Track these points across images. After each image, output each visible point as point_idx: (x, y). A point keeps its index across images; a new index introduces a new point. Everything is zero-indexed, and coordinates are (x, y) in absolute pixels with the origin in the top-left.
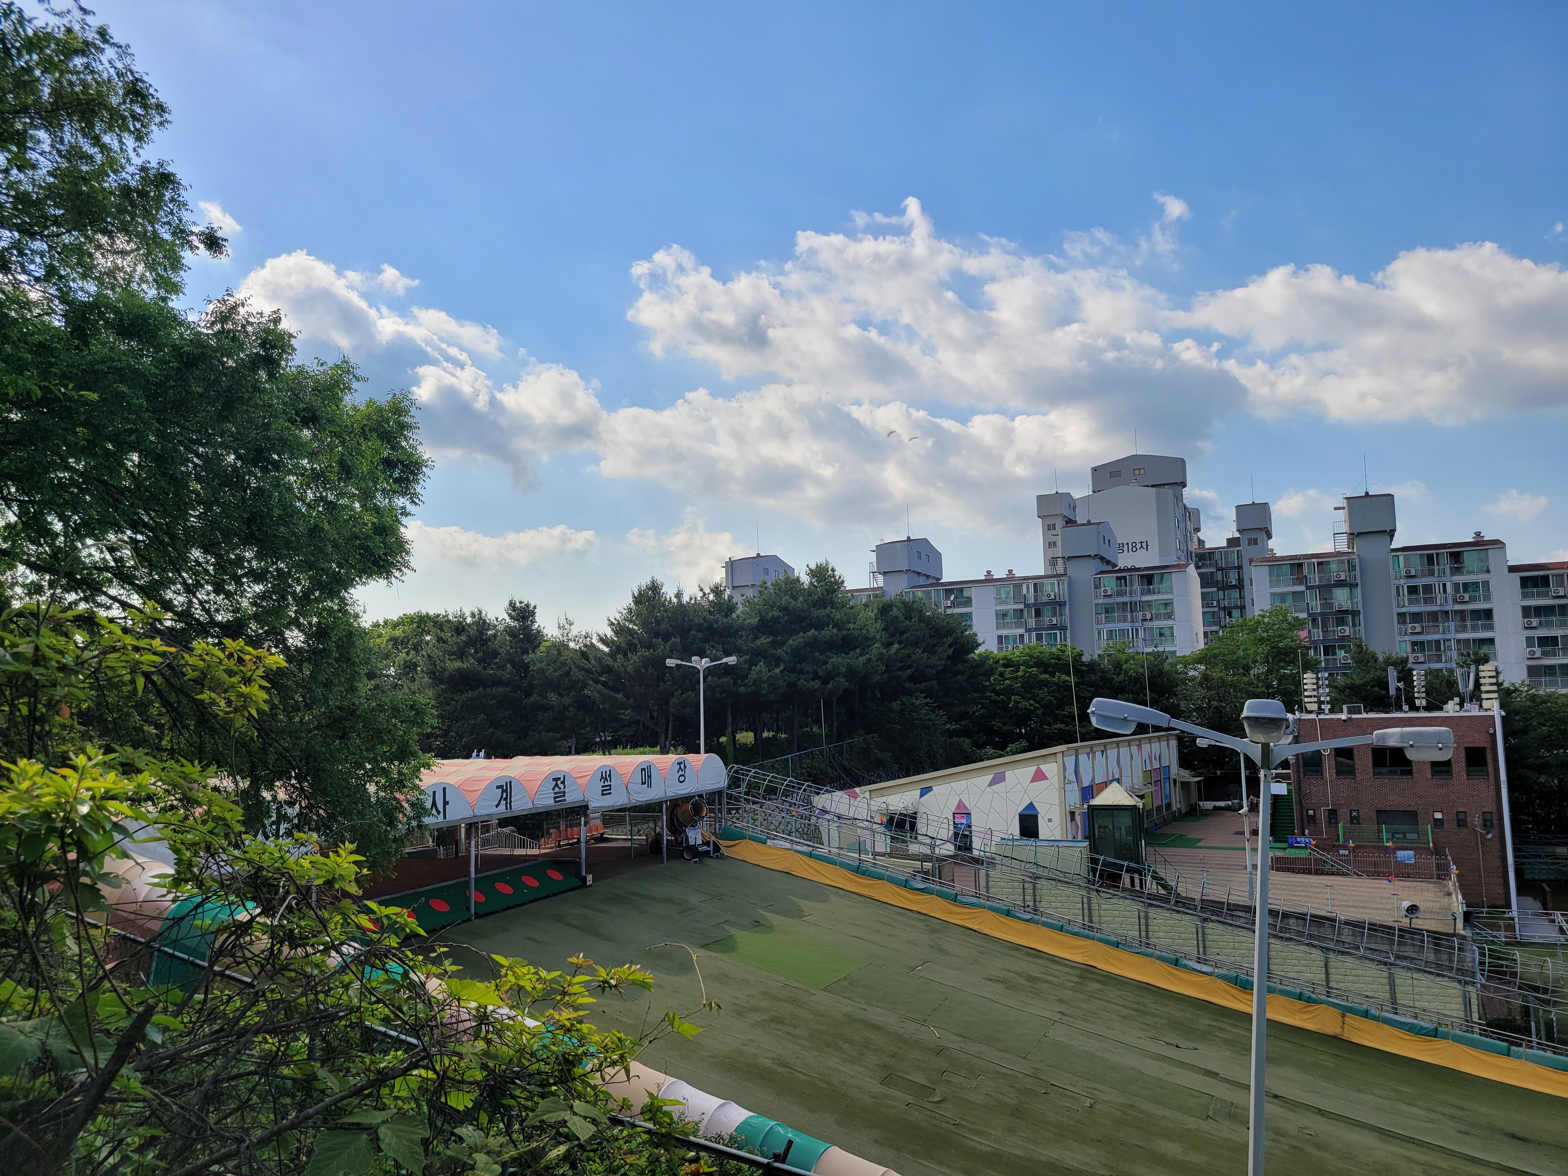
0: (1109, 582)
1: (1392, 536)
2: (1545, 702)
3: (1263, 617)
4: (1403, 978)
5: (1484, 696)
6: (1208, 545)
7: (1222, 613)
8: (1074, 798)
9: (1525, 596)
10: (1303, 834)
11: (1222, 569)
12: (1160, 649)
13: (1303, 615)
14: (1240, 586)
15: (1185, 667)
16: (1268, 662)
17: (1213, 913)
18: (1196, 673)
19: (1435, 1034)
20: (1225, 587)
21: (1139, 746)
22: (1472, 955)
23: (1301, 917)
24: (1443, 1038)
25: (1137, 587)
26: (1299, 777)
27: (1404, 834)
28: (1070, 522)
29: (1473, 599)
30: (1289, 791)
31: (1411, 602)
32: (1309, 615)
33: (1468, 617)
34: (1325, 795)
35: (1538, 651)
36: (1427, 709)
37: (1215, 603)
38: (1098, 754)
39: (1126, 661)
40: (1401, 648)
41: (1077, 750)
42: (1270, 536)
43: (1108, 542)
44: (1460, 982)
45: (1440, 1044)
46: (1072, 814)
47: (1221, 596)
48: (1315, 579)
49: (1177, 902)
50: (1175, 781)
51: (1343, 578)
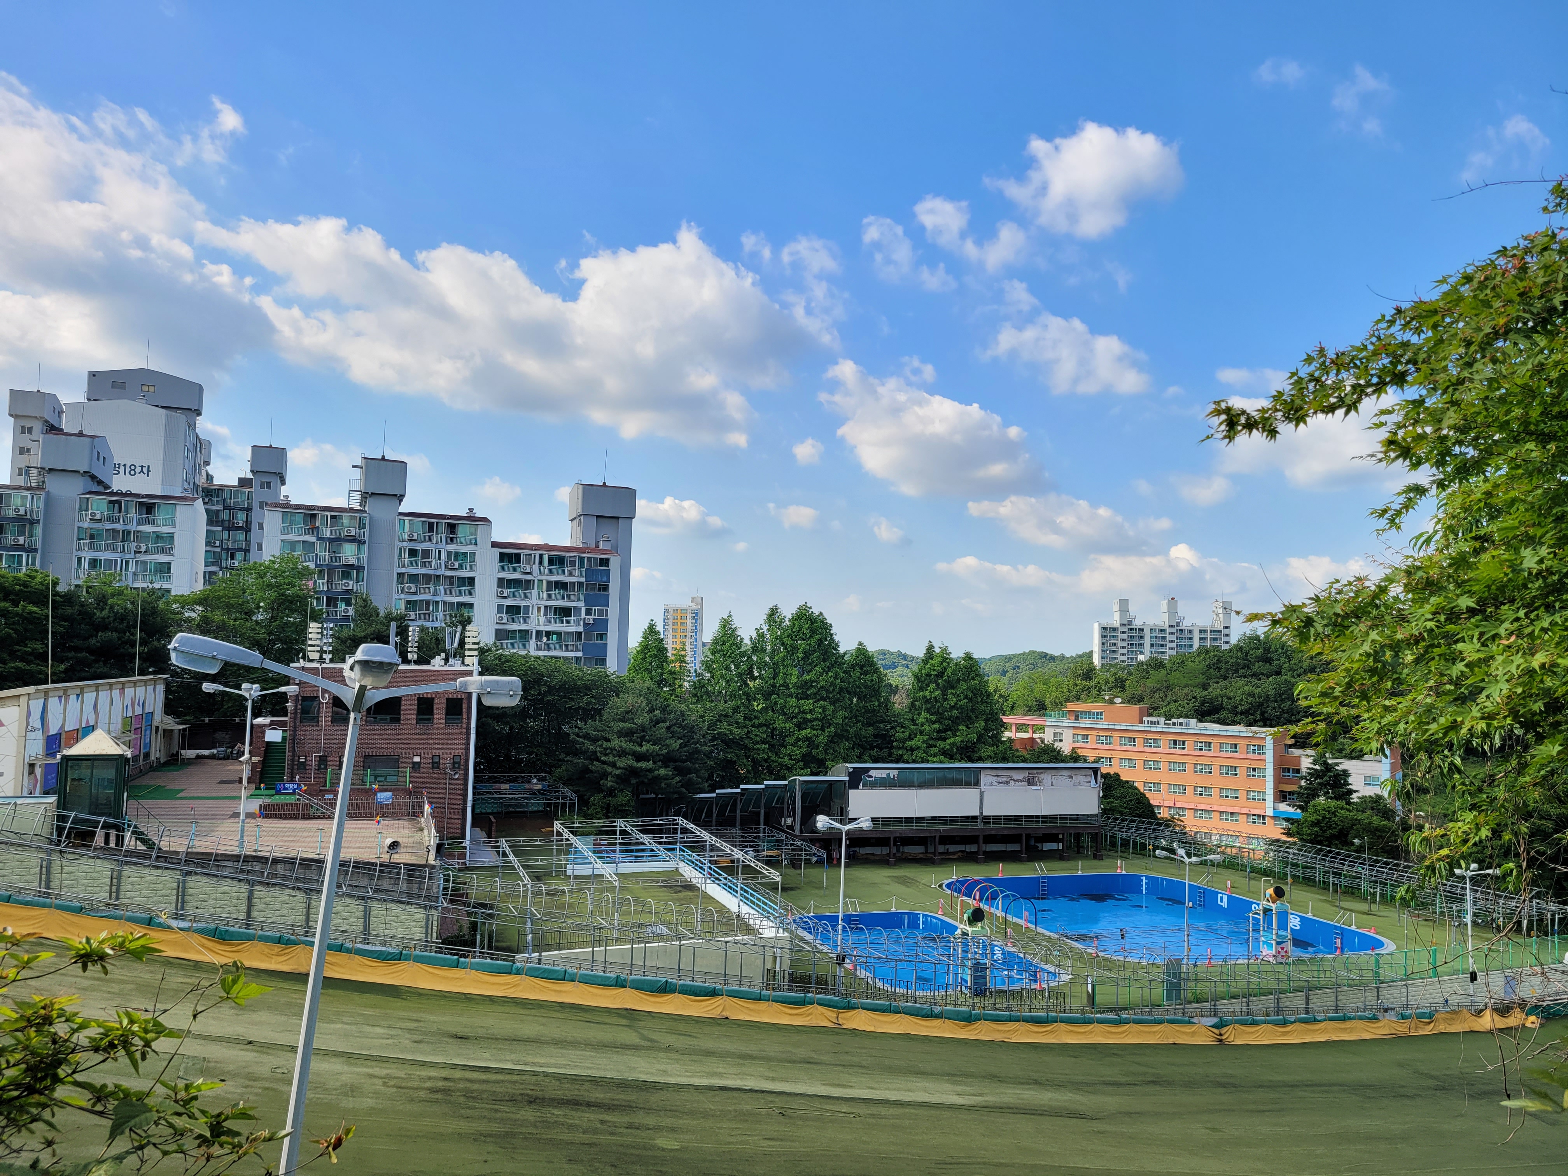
0: (99, 506)
1: (401, 501)
2: (508, 661)
3: (274, 562)
4: (377, 909)
5: (467, 653)
6: (216, 481)
7: (224, 555)
8: (37, 747)
9: (501, 569)
10: (292, 780)
11: (229, 509)
12: (157, 586)
13: (312, 566)
14: (247, 529)
15: (183, 608)
16: (273, 609)
17: (197, 865)
18: (194, 615)
19: (399, 957)
20: (230, 527)
21: (122, 690)
22: (439, 882)
23: (289, 862)
24: (405, 960)
25: (133, 515)
26: (295, 723)
27: (386, 777)
28: (53, 429)
29: (461, 567)
30: (284, 738)
31: (410, 564)
32: (317, 566)
33: (455, 582)
34: (318, 741)
35: (505, 617)
36: (417, 662)
37: (218, 543)
38: (73, 698)
39: (113, 596)
40: (398, 606)
41: (46, 693)
42: (283, 483)
43: (102, 458)
44: (425, 907)
45: (403, 965)
46: (32, 766)
47: (226, 536)
48: (327, 531)
49: (158, 857)
50: (157, 728)
51: (353, 534)
